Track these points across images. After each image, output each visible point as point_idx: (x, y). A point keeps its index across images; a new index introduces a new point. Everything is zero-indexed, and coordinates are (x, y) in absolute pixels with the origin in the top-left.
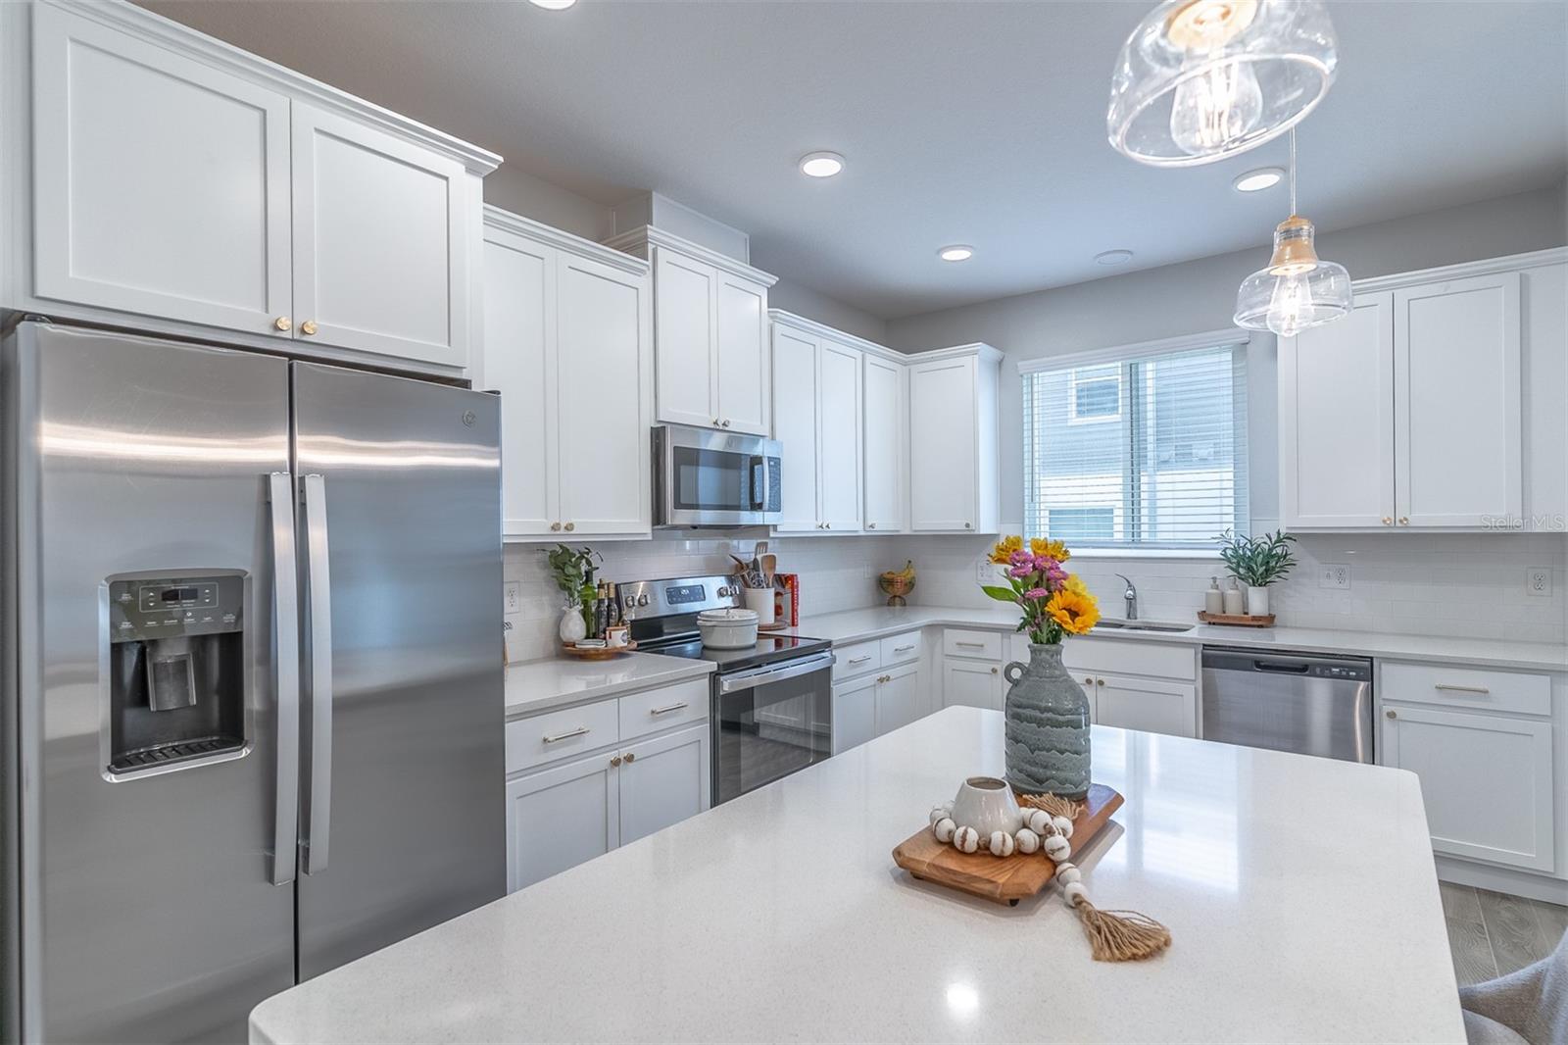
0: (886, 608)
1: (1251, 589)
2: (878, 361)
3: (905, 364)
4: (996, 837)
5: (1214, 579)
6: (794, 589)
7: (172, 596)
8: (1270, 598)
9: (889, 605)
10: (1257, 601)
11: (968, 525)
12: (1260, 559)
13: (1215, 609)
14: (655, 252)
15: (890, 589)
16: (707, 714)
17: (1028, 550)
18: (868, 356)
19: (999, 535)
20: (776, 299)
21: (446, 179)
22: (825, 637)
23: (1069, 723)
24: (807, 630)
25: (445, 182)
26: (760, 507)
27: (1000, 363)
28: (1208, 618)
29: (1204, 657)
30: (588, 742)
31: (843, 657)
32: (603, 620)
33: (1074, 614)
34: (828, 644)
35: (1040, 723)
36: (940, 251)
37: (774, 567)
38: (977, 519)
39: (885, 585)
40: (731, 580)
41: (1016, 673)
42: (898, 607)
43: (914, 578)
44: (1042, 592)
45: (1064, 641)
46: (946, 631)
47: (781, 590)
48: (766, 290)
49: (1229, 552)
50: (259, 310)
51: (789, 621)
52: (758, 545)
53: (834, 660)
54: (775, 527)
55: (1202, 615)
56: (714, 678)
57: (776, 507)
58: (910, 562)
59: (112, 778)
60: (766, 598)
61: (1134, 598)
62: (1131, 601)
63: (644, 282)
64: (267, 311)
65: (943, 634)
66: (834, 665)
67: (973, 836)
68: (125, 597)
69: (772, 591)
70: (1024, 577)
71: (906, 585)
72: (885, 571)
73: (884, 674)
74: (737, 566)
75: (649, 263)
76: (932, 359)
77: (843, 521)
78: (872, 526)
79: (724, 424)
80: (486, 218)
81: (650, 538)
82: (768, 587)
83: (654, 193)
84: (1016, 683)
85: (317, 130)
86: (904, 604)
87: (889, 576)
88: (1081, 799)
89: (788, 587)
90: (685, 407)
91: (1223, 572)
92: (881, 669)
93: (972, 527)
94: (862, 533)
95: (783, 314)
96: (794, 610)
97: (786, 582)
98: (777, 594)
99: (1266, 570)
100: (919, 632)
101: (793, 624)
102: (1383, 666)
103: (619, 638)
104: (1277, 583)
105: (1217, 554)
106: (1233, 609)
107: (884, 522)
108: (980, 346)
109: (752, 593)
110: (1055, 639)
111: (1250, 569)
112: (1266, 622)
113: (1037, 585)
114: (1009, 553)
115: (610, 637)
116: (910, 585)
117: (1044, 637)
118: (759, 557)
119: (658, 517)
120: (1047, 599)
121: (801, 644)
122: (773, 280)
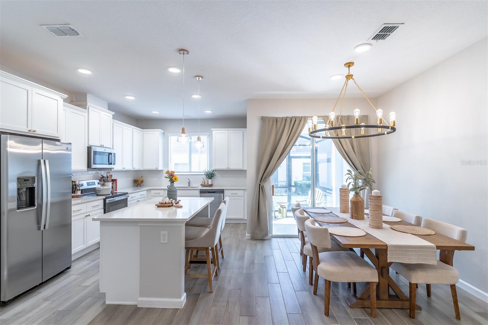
0: (136, 187)
1: (209, 180)
2: (136, 130)
3: (142, 131)
4: (167, 202)
5: (203, 178)
6: (116, 182)
7: (25, 180)
8: (212, 181)
9: (137, 186)
10: (210, 182)
11: (156, 168)
12: (210, 174)
13: (203, 184)
14: (88, 108)
15: (137, 183)
16: (103, 207)
17: (170, 172)
18: (134, 130)
19: (163, 170)
20: (114, 117)
21: (57, 100)
22: (126, 192)
23: (175, 192)
24: (119, 190)
25: (57, 101)
26: (111, 164)
27: (164, 133)
28: (203, 185)
29: (200, 191)
30: (81, 212)
31: (130, 196)
32: (74, 189)
33: (175, 179)
34: (127, 193)
35: (171, 192)
36: (152, 111)
37: (112, 178)
38: (158, 166)
39: (136, 182)
40: (100, 180)
41: (169, 187)
42: (139, 187)
43: (143, 180)
44: (172, 177)
45: (174, 182)
46: (152, 191)
47: (113, 183)
48: (112, 116)
49: (206, 173)
50: (26, 128)
51: (115, 190)
52: (107, 172)
53: (128, 196)
54: (113, 168)
55: (201, 185)
56: (105, 200)
57: (114, 164)
58: (142, 176)
59: (17, 211)
60: (110, 184)
61: (190, 182)
62: (189, 183)
63: (86, 114)
64: (27, 128)
65: (151, 191)
66: (128, 198)
67: (164, 202)
68: (19, 180)
69: (111, 183)
70: (170, 175)
71: (141, 181)
72: (136, 178)
73: (138, 200)
74: (101, 177)
75: (87, 110)
76: (149, 131)
77: (128, 167)
78: (134, 168)
79: (103, 146)
80: (64, 105)
81: (86, 171)
82: (110, 182)
83: (87, 94)
84: (168, 188)
85: (36, 93)
86: (140, 186)
87: (137, 180)
88: (176, 200)
89: (115, 182)
90: (94, 142)
91: (205, 177)
92: (138, 199)
93: (158, 168)
94: (132, 170)
95: (115, 121)
96: (116, 187)
97: (114, 181)
98: (112, 184)
99: (211, 176)
100: (146, 191)
101: (116, 190)
102: (225, 191)
103: (79, 193)
104: (213, 178)
105: (204, 174)
106: (206, 183)
107: (137, 167)
108: (160, 130)
109: (106, 183)
110: (173, 182)
111: (209, 176)
112: (211, 185)
113: (171, 176)
114: (168, 172)
115: (77, 193)
116: (142, 182)
117: (172, 182)
118: (108, 175)
119: (89, 166)
120: (172, 178)
121: (118, 194)
122: (114, 113)
